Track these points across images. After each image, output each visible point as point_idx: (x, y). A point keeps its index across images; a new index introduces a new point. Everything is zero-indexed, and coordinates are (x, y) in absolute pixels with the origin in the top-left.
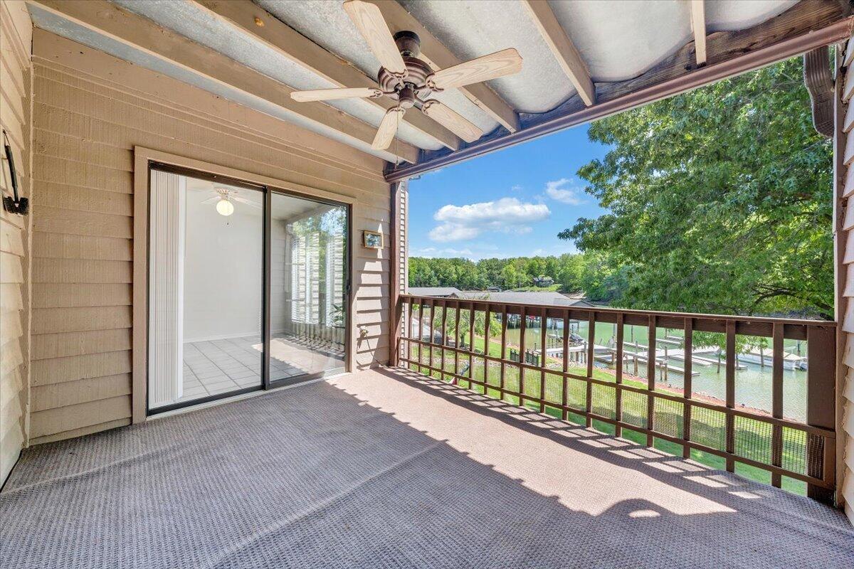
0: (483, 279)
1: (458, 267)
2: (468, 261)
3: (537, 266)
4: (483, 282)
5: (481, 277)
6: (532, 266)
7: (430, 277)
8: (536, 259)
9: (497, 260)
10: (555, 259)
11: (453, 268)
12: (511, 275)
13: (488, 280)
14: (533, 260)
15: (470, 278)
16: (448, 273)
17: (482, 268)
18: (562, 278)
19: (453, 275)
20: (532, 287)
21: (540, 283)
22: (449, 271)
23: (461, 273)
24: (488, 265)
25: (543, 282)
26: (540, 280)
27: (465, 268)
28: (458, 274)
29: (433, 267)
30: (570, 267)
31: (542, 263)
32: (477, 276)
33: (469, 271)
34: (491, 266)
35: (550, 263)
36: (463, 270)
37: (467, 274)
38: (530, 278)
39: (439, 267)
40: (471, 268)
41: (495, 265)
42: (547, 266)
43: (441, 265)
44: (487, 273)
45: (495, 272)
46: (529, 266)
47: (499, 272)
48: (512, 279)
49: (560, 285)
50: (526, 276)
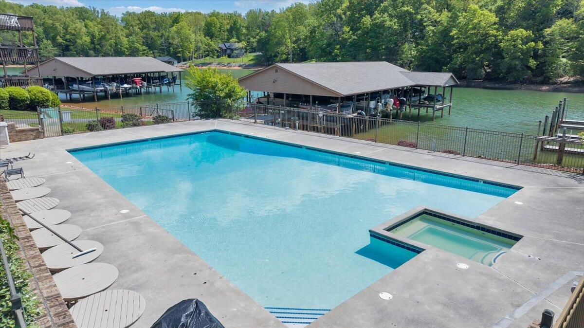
0: (137, 45)
1: (90, 24)
2: (103, 13)
3: (218, 25)
5: (133, 42)
6: (209, 26)
8: (215, 15)
9: (153, 14)
10: (240, 15)
11: (79, 25)
12: (187, 39)
13: (144, 48)
14: (210, 16)
15: (114, 42)
16: (74, 35)
17: (132, 26)
18: (263, 45)
19: (84, 38)
20: (218, 57)
21: (229, 52)
22: (75, 30)
23: (97, 33)
24: (141, 23)
25: (232, 50)
26: (227, 47)
27: (103, 25)
28: (93, 36)
29: (38, 20)
30: (275, 29)
31: (225, 22)
32: (125, 39)
33: (110, 30)
34: (146, 24)
35: (235, 23)
36: (100, 29)
37: (108, 36)
38: (216, 45)
39: (51, 21)
40: (112, 25)
41: (153, 23)
42: (231, 26)
43: (54, 17)
44: (142, 35)
45: (154, 34)
46: (206, 25)
47: (160, 34)
48: (188, 45)
49: (258, 54)
50: (210, 40)
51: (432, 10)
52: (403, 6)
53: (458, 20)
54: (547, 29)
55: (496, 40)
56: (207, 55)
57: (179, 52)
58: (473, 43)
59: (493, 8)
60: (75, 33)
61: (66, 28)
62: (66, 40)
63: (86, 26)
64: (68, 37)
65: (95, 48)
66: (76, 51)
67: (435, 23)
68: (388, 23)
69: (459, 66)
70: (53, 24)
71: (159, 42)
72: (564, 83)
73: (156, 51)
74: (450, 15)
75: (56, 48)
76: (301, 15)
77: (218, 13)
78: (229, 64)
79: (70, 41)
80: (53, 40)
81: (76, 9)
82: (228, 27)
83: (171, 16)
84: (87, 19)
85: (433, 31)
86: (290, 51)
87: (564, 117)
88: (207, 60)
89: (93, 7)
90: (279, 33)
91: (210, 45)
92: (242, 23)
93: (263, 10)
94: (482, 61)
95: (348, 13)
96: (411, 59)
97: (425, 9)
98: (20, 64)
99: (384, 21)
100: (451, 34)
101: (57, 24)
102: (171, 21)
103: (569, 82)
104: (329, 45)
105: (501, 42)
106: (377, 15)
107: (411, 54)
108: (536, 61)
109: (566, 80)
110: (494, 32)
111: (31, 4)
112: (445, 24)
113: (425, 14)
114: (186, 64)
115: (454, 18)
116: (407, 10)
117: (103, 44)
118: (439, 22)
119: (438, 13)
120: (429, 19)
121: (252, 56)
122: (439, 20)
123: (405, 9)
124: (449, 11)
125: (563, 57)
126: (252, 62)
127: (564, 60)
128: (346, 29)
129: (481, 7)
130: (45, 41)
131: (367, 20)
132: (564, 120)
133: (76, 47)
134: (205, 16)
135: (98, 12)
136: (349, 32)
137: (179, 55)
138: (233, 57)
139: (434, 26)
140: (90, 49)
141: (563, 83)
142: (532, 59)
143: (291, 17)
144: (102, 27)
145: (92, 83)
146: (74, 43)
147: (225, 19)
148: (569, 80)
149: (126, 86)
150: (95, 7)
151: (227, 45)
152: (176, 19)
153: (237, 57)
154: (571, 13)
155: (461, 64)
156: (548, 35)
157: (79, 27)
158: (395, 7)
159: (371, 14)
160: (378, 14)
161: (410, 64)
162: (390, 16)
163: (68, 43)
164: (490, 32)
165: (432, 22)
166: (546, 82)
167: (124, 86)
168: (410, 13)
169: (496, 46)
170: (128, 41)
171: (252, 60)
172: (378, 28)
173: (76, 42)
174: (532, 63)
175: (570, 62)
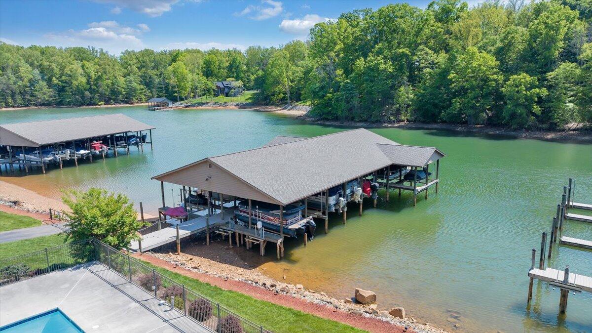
0: (135, 85)
1: (87, 64)
2: (102, 53)
3: (217, 64)
4: (135, 90)
5: (130, 82)
6: (208, 64)
7: (32, 82)
8: (213, 52)
9: (152, 53)
10: (239, 53)
11: (77, 66)
12: (183, 78)
13: (142, 87)
14: (209, 54)
15: (111, 83)
16: (70, 76)
17: (130, 65)
18: (260, 83)
19: (79, 78)
20: (216, 95)
21: (226, 90)
22: (71, 72)
23: (93, 75)
24: (139, 61)
25: (230, 88)
26: (225, 86)
27: (100, 65)
28: (89, 77)
29: (35, 62)
30: (272, 67)
31: (224, 60)
32: (123, 79)
33: (107, 70)
34: (144, 62)
35: (234, 60)
36: (97, 69)
37: (105, 77)
38: (213, 84)
39: (48, 63)
40: (109, 65)
41: (150, 62)
42: (230, 63)
43: (51, 59)
44: (140, 74)
45: (153, 73)
46: (204, 63)
47: (158, 73)
48: (185, 84)
49: (255, 92)
50: (207, 80)
51: (429, 51)
52: (398, 47)
53: (456, 61)
54: (551, 73)
55: (497, 84)
56: (204, 95)
57: (176, 92)
58: (473, 88)
59: (493, 49)
60: (71, 74)
61: (62, 69)
62: (62, 81)
63: (83, 67)
64: (63, 78)
65: (91, 88)
66: (71, 92)
67: (432, 65)
68: (382, 67)
69: (458, 111)
70: (50, 66)
71: (157, 81)
72: (573, 130)
73: (154, 90)
74: (447, 56)
75: (51, 90)
76: (298, 53)
77: (217, 50)
78: (226, 103)
79: (66, 82)
80: (49, 81)
81: (75, 49)
82: (227, 64)
83: (171, 53)
84: (85, 60)
85: (430, 73)
86: (288, 90)
87: (571, 199)
88: (204, 99)
89: (92, 47)
90: (276, 72)
91: (206, 84)
92: (242, 61)
93: (262, 47)
94: (482, 105)
95: (342, 55)
96: (408, 102)
97: (422, 50)
98: (14, 107)
99: (378, 64)
100: (448, 77)
101: (54, 66)
102: (170, 59)
103: (578, 128)
104: (322, 88)
105: (502, 87)
106: (371, 57)
107: (408, 97)
108: (540, 108)
109: (575, 127)
110: (495, 77)
111: (30, 45)
112: (443, 66)
113: (421, 55)
114: (182, 104)
115: (452, 59)
116: (403, 52)
117: (99, 84)
118: (437, 63)
119: (436, 54)
120: (426, 60)
121: (249, 94)
122: (436, 61)
123: (401, 51)
124: (447, 52)
125: (570, 102)
126: (249, 101)
127: (571, 105)
128: (339, 72)
129: (479, 48)
130: (41, 82)
131: (360, 63)
132: (571, 204)
133: (71, 88)
134: (203, 55)
135: (97, 51)
136: (342, 75)
137: (176, 94)
138: (231, 96)
139: (432, 68)
140: (86, 90)
141: (571, 130)
142: (537, 105)
143: (288, 56)
144: (98, 67)
145: (39, 153)
146: (69, 83)
147: (224, 57)
148: (578, 127)
149: (82, 152)
150: (94, 47)
151: (225, 83)
152: (175, 57)
153: (235, 95)
154: (575, 54)
155: (461, 109)
156: (552, 78)
157: (75, 68)
158: (390, 48)
159: (365, 56)
160: (373, 56)
161: (407, 108)
162: (385, 58)
163: (64, 84)
164: (491, 76)
165: (429, 64)
166: (553, 128)
167: (79, 153)
168: (407, 55)
169: (497, 91)
170: (125, 81)
171: (250, 98)
172: (372, 71)
173: (72, 83)
174: (536, 109)
175: (577, 107)
